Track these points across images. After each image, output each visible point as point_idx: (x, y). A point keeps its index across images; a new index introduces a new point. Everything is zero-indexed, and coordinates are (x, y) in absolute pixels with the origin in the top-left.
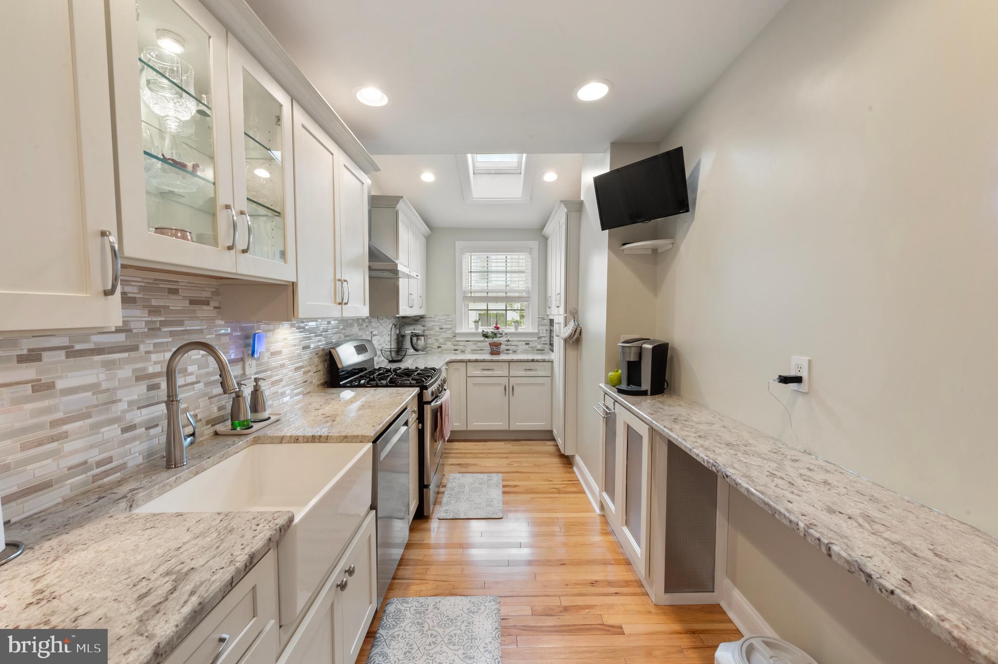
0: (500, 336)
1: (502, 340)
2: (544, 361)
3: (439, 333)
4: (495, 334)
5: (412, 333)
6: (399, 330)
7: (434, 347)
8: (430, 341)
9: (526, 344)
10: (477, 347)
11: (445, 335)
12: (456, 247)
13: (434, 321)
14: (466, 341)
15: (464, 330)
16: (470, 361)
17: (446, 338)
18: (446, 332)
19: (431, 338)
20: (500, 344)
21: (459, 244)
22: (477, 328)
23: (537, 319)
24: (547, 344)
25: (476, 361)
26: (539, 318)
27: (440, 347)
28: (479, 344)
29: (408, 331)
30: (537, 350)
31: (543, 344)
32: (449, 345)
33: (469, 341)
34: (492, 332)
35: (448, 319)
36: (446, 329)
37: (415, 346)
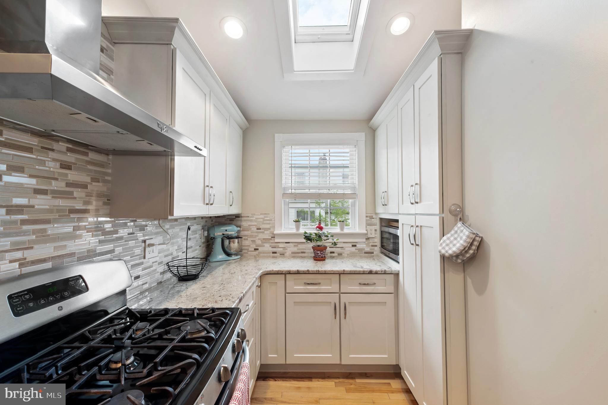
0: (326, 238)
1: (327, 243)
2: (385, 273)
3: (256, 234)
4: (320, 237)
5: (223, 234)
6: (208, 232)
7: (250, 249)
8: (245, 243)
9: (353, 246)
10: (298, 250)
11: (261, 236)
12: (276, 140)
13: (251, 221)
14: (286, 243)
15: (283, 231)
16: (289, 273)
17: (264, 239)
18: (263, 232)
19: (247, 239)
20: (325, 248)
21: (279, 138)
22: (298, 228)
23: (364, 219)
24: (376, 246)
25: (298, 273)
26: (367, 217)
27: (257, 249)
28: (300, 246)
29: (218, 232)
30: (366, 253)
31: (372, 246)
32: (267, 247)
33: (289, 243)
34: (316, 234)
35: (266, 218)
36: (263, 229)
37: (227, 250)
